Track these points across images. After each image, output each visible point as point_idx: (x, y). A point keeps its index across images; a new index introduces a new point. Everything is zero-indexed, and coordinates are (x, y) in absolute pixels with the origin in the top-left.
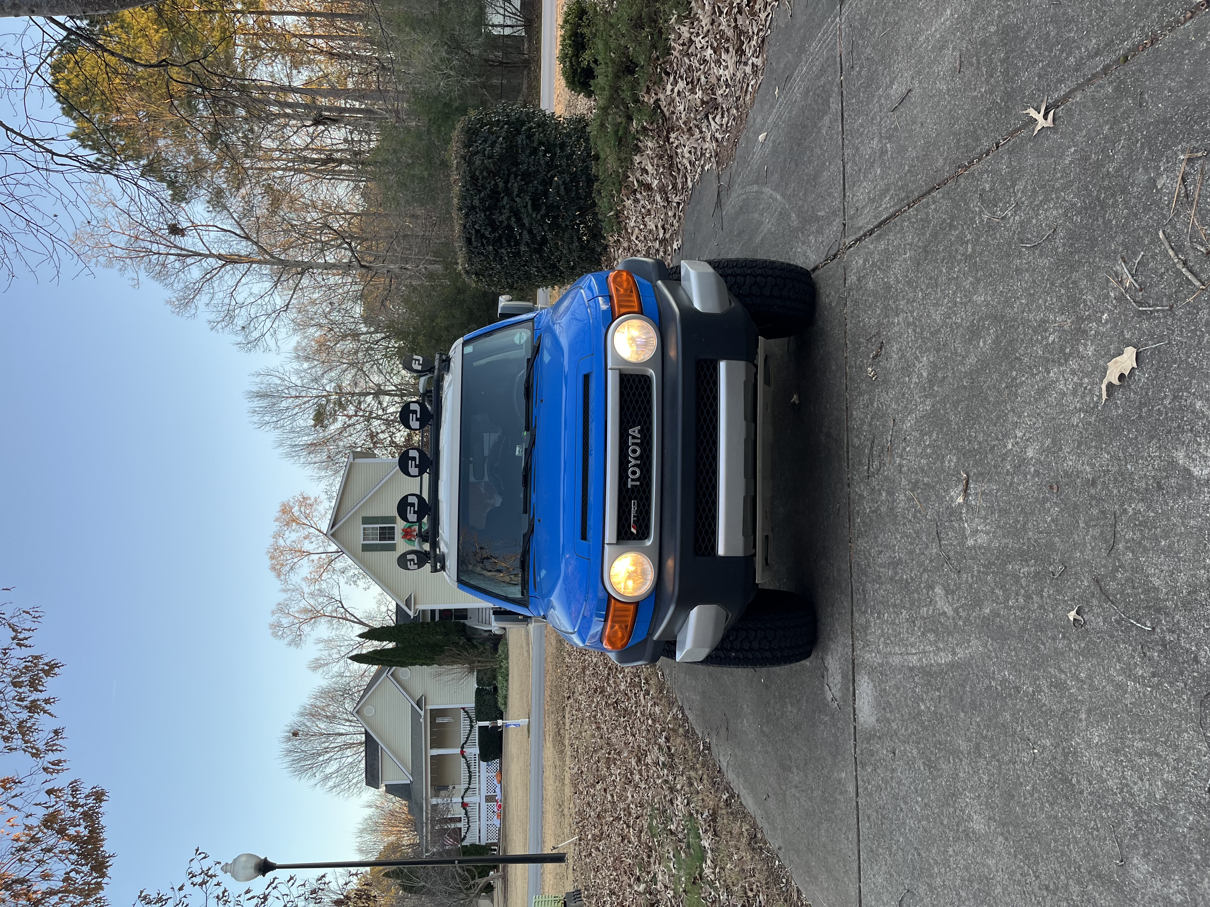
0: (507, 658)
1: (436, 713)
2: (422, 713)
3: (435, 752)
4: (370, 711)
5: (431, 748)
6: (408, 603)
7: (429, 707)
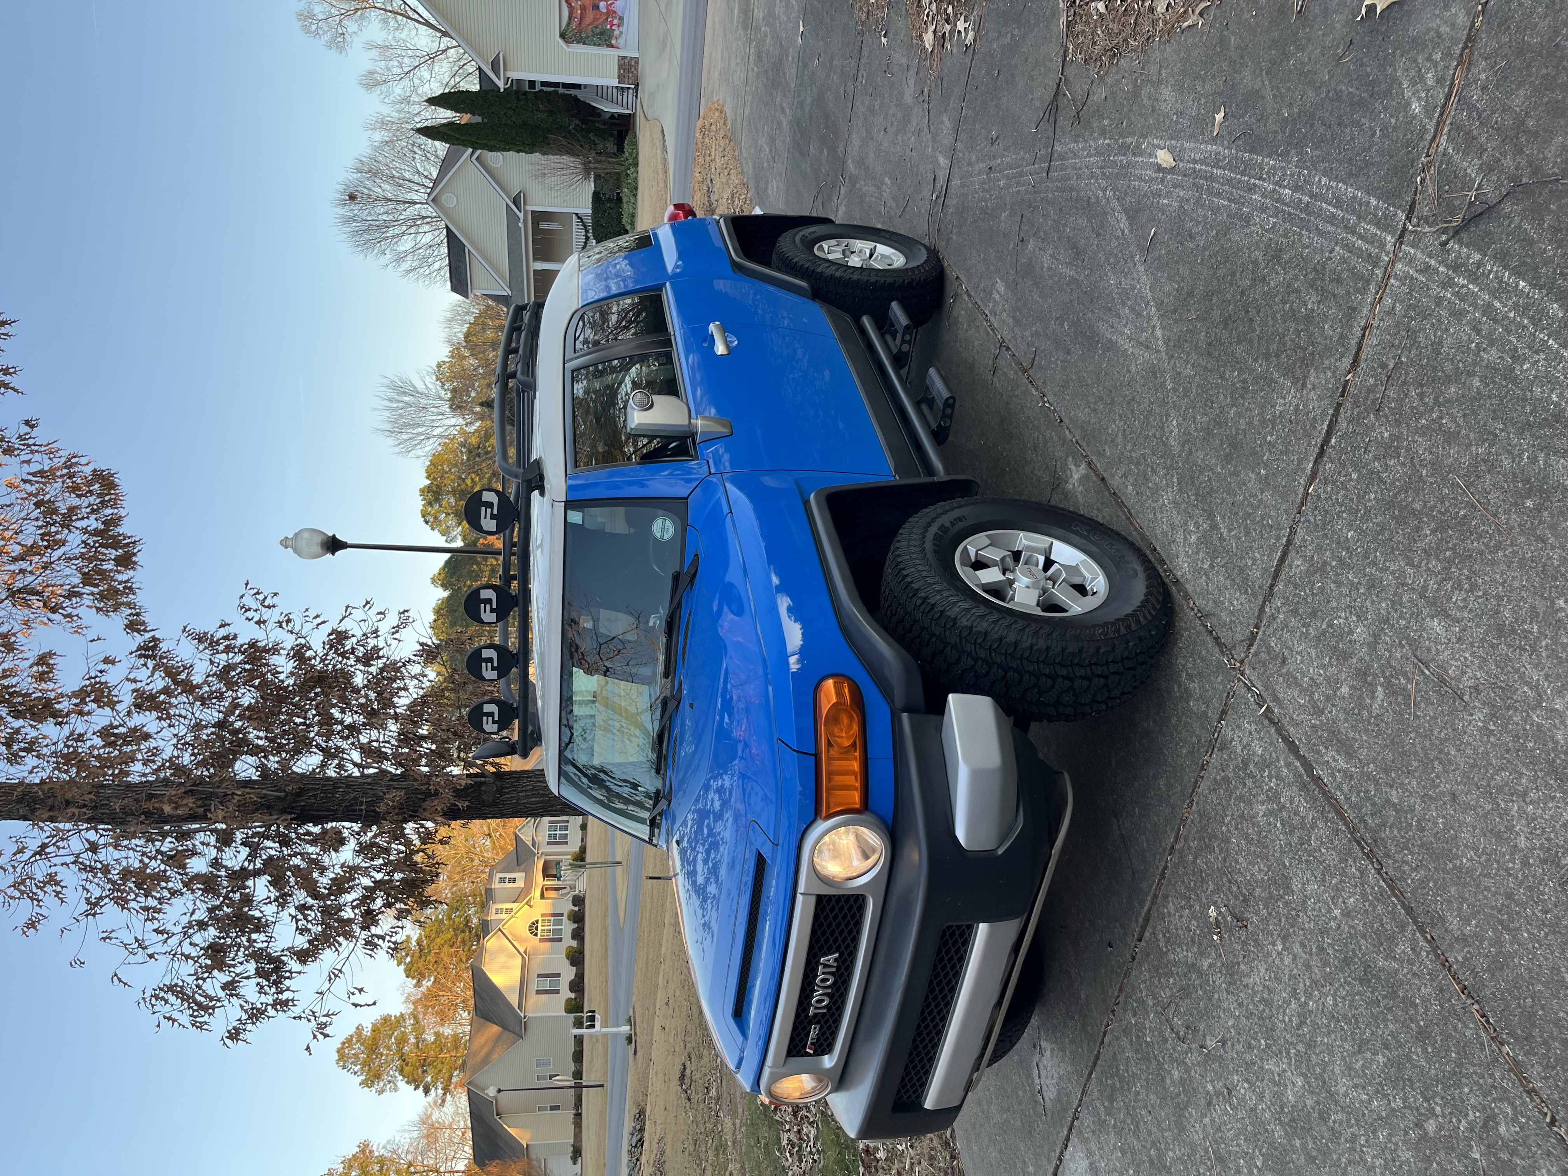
0: (636, 165)
1: (539, 217)
2: (521, 215)
3: (540, 266)
4: (449, 200)
5: (534, 260)
6: (495, 66)
7: (530, 208)
